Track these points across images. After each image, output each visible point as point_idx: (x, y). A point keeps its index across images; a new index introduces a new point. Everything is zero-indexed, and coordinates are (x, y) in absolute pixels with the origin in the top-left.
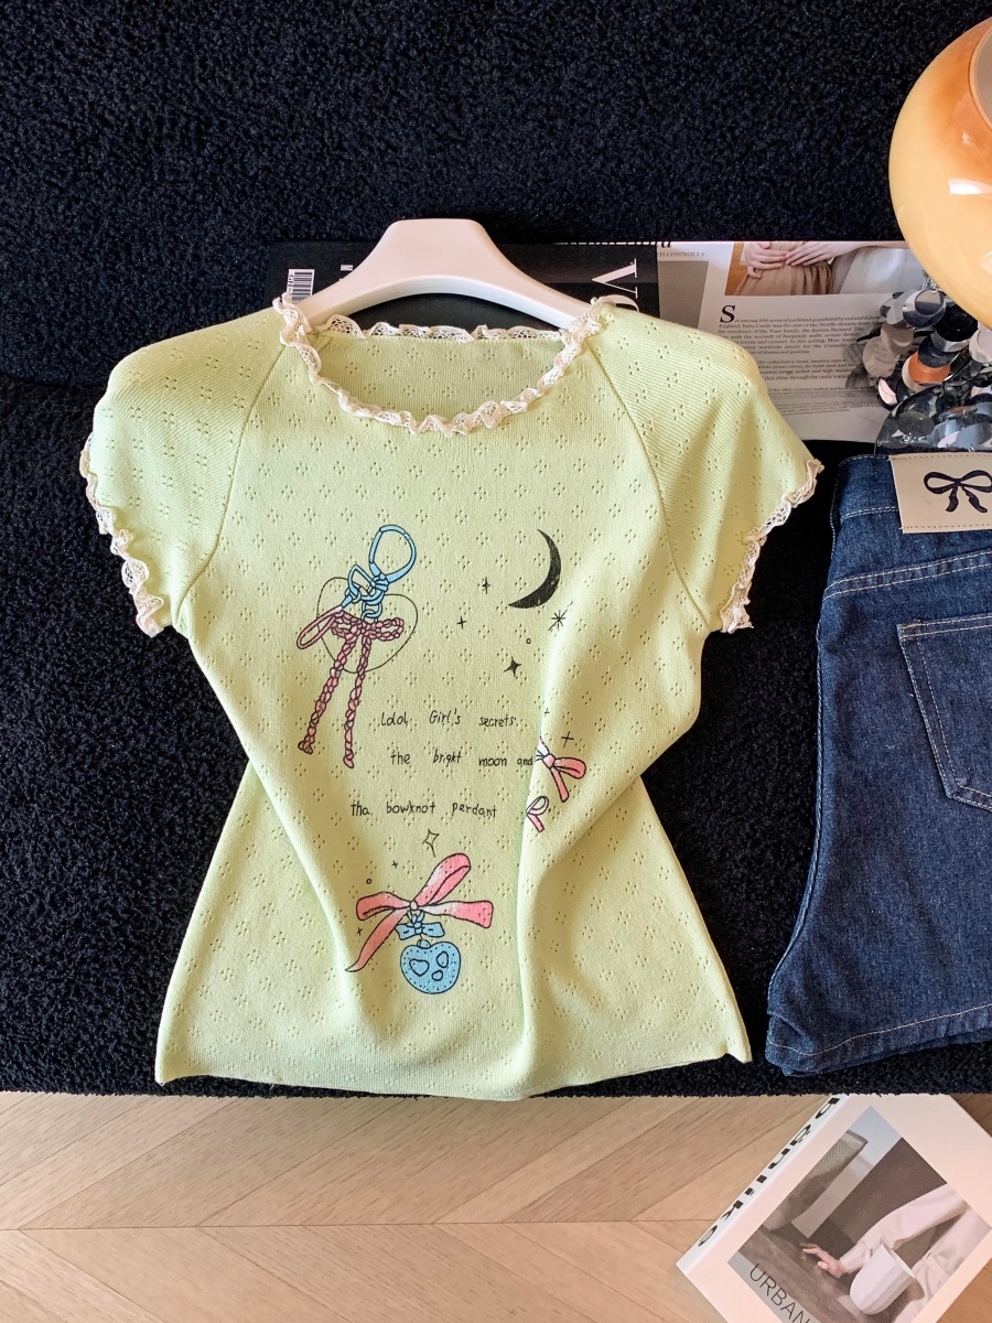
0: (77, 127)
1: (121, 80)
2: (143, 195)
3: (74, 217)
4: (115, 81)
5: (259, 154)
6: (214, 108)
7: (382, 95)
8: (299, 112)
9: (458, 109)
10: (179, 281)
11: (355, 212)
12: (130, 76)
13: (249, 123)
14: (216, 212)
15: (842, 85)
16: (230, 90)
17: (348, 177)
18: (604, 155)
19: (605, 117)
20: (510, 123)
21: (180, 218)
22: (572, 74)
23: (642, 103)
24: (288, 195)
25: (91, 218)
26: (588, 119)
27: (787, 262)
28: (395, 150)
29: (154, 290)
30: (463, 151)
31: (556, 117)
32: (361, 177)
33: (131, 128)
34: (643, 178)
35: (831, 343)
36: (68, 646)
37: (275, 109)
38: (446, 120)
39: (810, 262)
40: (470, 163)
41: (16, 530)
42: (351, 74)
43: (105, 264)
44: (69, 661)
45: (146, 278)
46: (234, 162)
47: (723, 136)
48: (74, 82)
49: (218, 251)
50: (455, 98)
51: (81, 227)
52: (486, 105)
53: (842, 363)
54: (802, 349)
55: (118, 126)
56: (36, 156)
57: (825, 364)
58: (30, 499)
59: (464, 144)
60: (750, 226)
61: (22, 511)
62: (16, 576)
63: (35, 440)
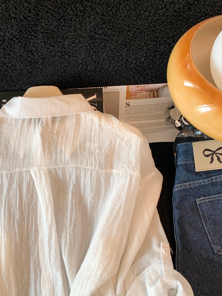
7: (7, 52)
11: (6, 83)
15: (154, 42)
19: (80, 54)
20: (50, 57)
22: (67, 43)
26: (75, 55)
27: (144, 90)
30: (37, 65)
32: (6, 74)
34: (95, 70)
35: (160, 110)
39: (151, 90)
40: (40, 68)
47: (119, 58)
50: (31, 51)
53: (164, 115)
54: (152, 112)
57: (159, 115)
60: (131, 81)
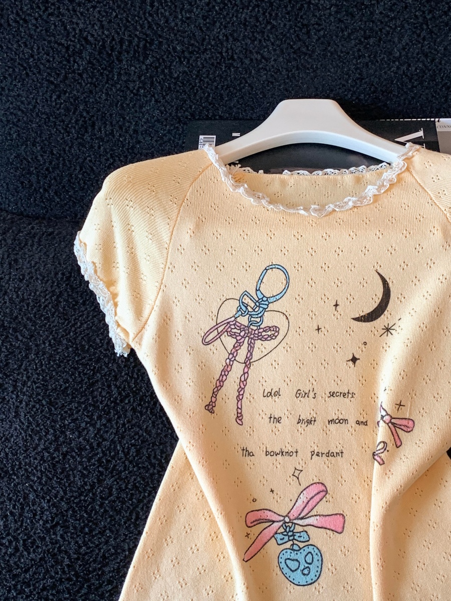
0: (70, 45)
1: (101, 14)
2: (106, 90)
3: (61, 104)
4: (97, 15)
5: (181, 63)
6: (155, 33)
7: (261, 24)
8: (208, 36)
9: (308, 32)
10: (123, 147)
11: (238, 102)
12: (107, 12)
13: (177, 42)
14: (151, 101)
16: (167, 22)
17: (235, 78)
18: (399, 62)
20: (340, 41)
21: (128, 105)
23: (425, 27)
24: (197, 90)
25: (72, 104)
28: (266, 60)
29: (107, 153)
30: (310, 60)
31: (370, 37)
32: (244, 78)
33: (104, 46)
34: (423, 76)
36: (43, 370)
37: (194, 34)
38: (300, 40)
41: (11, 299)
42: (243, 10)
43: (78, 136)
44: (43, 380)
45: (102, 145)
46: (166, 67)
48: (72, 16)
49: (150, 127)
51: (65, 110)
52: (326, 30)
55: (95, 45)
56: (43, 64)
58: (21, 281)
59: (310, 56)
61: (15, 288)
62: (10, 327)
63: (24, 246)
